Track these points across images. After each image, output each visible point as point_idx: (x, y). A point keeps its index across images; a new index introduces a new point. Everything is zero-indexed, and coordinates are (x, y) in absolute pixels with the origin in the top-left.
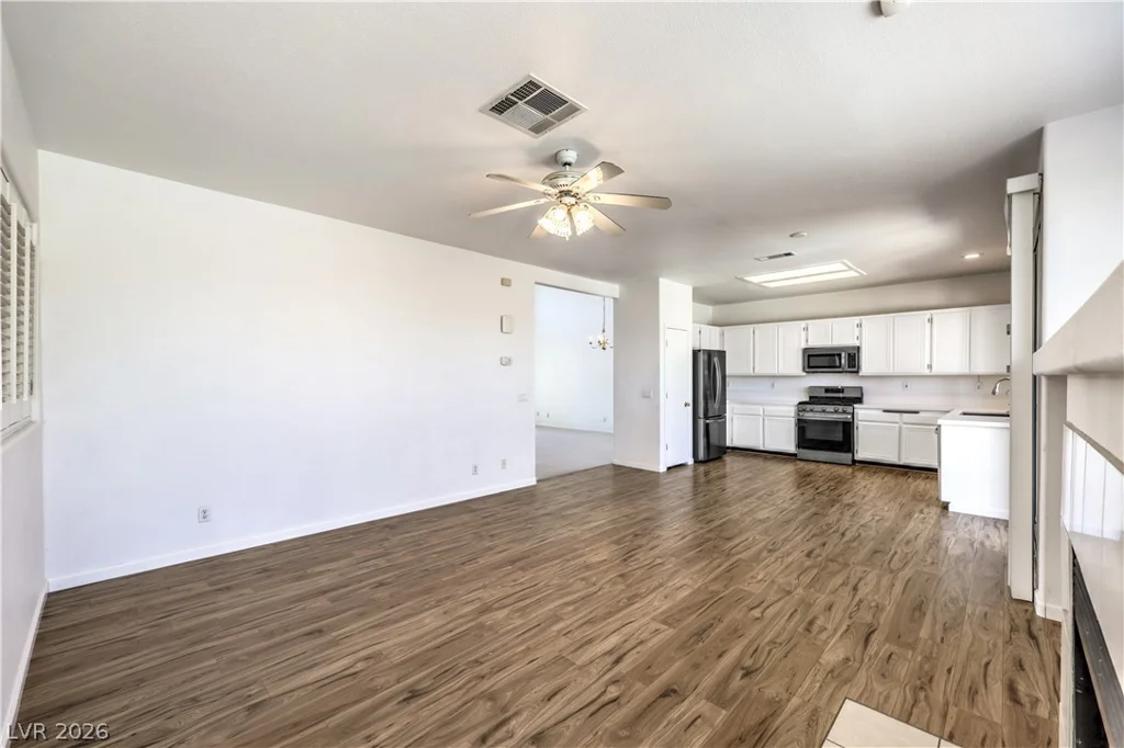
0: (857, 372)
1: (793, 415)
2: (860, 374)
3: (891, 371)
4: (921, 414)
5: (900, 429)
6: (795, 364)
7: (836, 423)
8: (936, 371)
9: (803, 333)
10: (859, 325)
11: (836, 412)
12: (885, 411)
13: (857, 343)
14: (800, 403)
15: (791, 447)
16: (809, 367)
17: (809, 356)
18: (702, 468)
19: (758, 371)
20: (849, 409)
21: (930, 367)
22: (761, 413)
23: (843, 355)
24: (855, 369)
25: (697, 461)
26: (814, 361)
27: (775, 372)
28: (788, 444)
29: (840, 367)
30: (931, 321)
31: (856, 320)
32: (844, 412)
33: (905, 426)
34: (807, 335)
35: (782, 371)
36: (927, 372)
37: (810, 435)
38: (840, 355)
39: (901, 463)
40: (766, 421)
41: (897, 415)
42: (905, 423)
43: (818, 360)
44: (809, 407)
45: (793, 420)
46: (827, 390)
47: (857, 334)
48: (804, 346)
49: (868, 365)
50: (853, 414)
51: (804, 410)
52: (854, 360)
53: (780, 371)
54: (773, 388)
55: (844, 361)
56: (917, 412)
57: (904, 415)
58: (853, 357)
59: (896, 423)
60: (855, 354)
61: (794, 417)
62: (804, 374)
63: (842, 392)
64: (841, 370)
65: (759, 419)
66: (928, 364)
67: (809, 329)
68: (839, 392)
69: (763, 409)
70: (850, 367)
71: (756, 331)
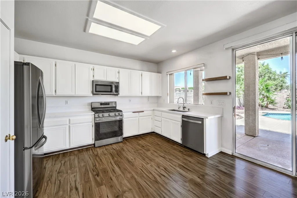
0: (118, 94)
5: (139, 119)
6: (87, 90)
9: (92, 72)
11: (116, 115)
12: (133, 112)
13: (117, 81)
15: (90, 141)
16: (96, 91)
17: (96, 85)
20: (121, 113)
22: (68, 123)
23: (113, 86)
26: (99, 88)
27: (72, 94)
30: (142, 75)
32: (119, 115)
33: (140, 118)
35: (79, 93)
36: (140, 95)
38: (111, 86)
39: (139, 134)
40: (72, 127)
41: (138, 113)
42: (140, 117)
44: (102, 115)
46: (102, 104)
47: (117, 76)
48: (92, 79)
50: (122, 115)
51: (99, 117)
53: (76, 94)
54: (66, 104)
55: (114, 89)
56: (143, 112)
57: (140, 113)
58: (117, 87)
59: (137, 117)
60: (118, 86)
61: (91, 122)
62: (92, 95)
63: (109, 104)
64: (112, 93)
65: (66, 128)
66: (141, 92)
67: (95, 70)
68: (107, 105)
69: (70, 120)
70: (116, 92)
71: (58, 64)
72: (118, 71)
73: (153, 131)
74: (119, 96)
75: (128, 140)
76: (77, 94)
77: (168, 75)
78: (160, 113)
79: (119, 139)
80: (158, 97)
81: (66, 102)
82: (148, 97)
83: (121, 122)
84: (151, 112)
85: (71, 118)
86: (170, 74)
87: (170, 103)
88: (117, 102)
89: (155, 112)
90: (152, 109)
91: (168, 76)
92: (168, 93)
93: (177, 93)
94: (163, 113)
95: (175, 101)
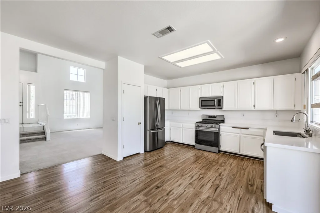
2: (223, 109)
3: (236, 108)
4: (250, 130)
5: (240, 136)
6: (196, 104)
7: (211, 132)
8: (257, 108)
9: (200, 90)
10: (223, 87)
11: (212, 127)
12: (233, 127)
13: (221, 95)
14: (197, 123)
16: (202, 106)
17: (202, 101)
18: (148, 155)
19: (182, 108)
20: (217, 126)
21: (254, 106)
22: (182, 127)
23: (215, 101)
24: (221, 107)
25: (146, 151)
26: (204, 103)
27: (188, 108)
28: (191, 141)
29: (214, 106)
30: (255, 83)
31: (221, 84)
32: (215, 127)
34: (201, 91)
35: (192, 108)
36: (253, 108)
37: (201, 137)
38: (214, 100)
39: (241, 153)
40: (183, 130)
41: (239, 129)
43: (205, 103)
44: (200, 125)
45: (194, 130)
46: (210, 116)
47: (221, 91)
48: (200, 96)
49: (226, 105)
50: (219, 128)
51: (198, 126)
52: (220, 103)
53: (190, 108)
55: (216, 103)
56: (248, 129)
57: (242, 129)
59: (239, 133)
60: (220, 100)
62: (200, 109)
63: (216, 117)
66: (253, 104)
67: (202, 89)
68: (214, 117)
69: (183, 125)
70: (218, 106)
71: (181, 90)
75: (224, 155)
81: (189, 114)
83: (217, 134)
88: (224, 115)
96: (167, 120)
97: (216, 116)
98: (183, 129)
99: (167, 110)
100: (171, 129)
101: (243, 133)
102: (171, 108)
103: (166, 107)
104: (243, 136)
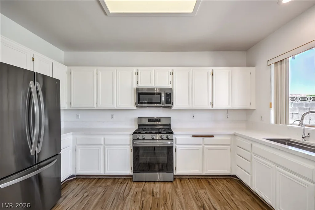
0: (171, 107)
1: (128, 142)
3: (191, 106)
4: (215, 138)
5: (203, 148)
6: (129, 100)
8: (215, 106)
9: (135, 76)
10: (172, 73)
11: (162, 139)
12: (193, 136)
13: (170, 86)
14: (134, 132)
15: (128, 171)
16: (139, 103)
17: (140, 94)
19: (101, 105)
21: (212, 103)
22: (102, 143)
23: (163, 95)
24: (170, 105)
27: (114, 106)
29: (160, 103)
30: (212, 73)
31: (170, 69)
32: (168, 139)
33: (206, 146)
34: (137, 78)
35: (120, 105)
36: (210, 107)
37: (143, 159)
38: (160, 94)
39: (204, 174)
40: (106, 150)
41: (201, 138)
42: (206, 145)
44: (140, 135)
45: (129, 146)
46: (150, 120)
47: (170, 79)
48: (135, 86)
49: (178, 101)
50: (173, 139)
51: (138, 139)
52: (169, 98)
54: (112, 118)
55: (163, 99)
56: (212, 136)
57: (206, 138)
58: (169, 96)
59: (200, 145)
60: (170, 93)
61: (129, 145)
62: (135, 108)
63: (160, 121)
64: (161, 105)
65: (100, 148)
66: (210, 101)
67: (139, 73)
68: (157, 121)
69: (104, 139)
70: (167, 103)
71: (99, 72)
72: (171, 71)
73: (232, 174)
74: (172, 109)
75: (182, 181)
76: (118, 106)
77: (273, 65)
78: (250, 143)
79: (168, 176)
80: (247, 112)
81: (112, 117)
82: (227, 110)
83: (170, 150)
84: (229, 138)
85: (106, 137)
86: (275, 63)
87: (276, 122)
88: (171, 118)
89: (238, 139)
90: (232, 132)
91: (271, 68)
92: (271, 104)
93: (295, 104)
94: (255, 145)
95: (293, 120)
96: (68, 131)
97: (160, 119)
98: (105, 146)
99: (65, 110)
100: (78, 150)
101: (206, 143)
102: (74, 105)
103: (64, 104)
104: (207, 148)
